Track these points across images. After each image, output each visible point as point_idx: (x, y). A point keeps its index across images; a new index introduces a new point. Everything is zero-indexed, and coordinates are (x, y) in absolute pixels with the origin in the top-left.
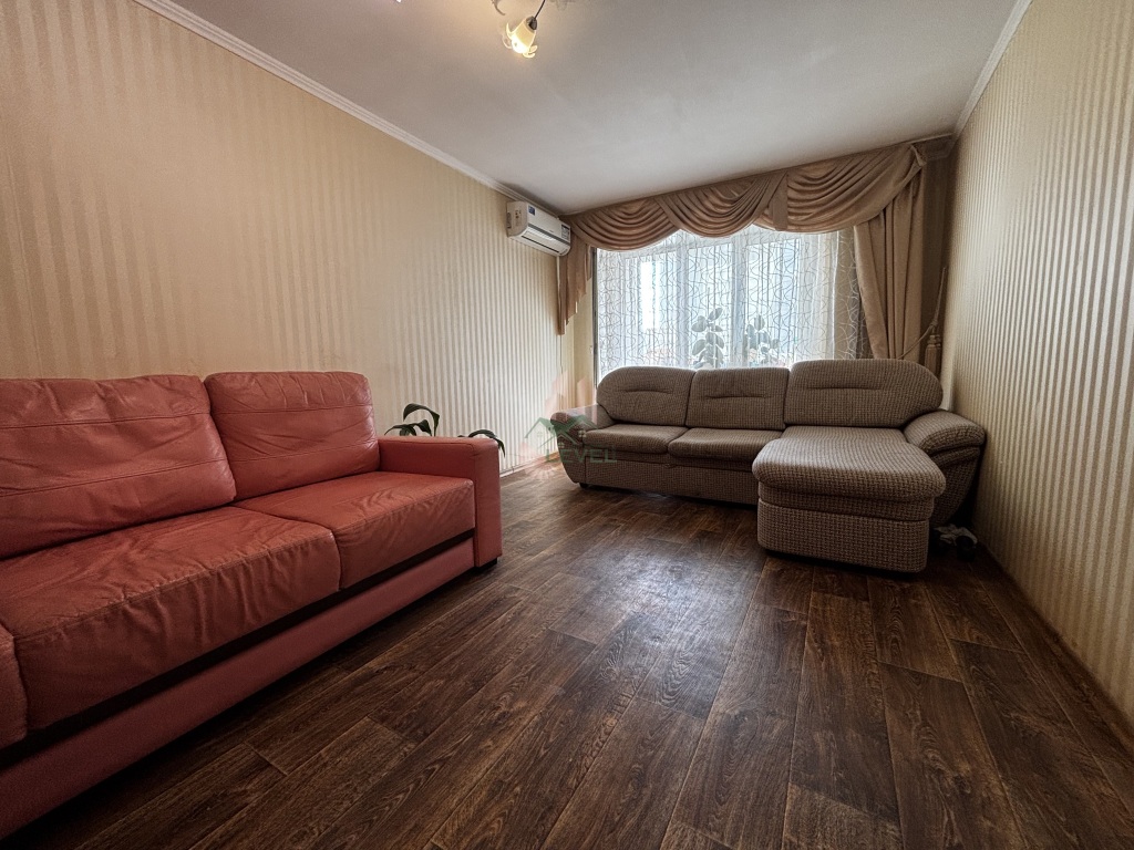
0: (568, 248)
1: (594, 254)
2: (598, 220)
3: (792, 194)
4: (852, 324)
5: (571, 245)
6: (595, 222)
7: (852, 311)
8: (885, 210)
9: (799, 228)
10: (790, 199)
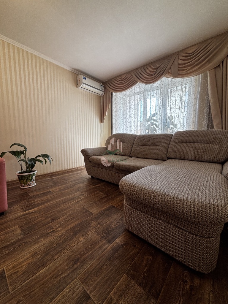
0: (104, 93)
1: (112, 94)
2: (113, 82)
3: (180, 62)
4: (206, 116)
5: (104, 92)
6: (112, 83)
7: (206, 110)
8: (223, 62)
9: (183, 76)
10: (179, 64)
